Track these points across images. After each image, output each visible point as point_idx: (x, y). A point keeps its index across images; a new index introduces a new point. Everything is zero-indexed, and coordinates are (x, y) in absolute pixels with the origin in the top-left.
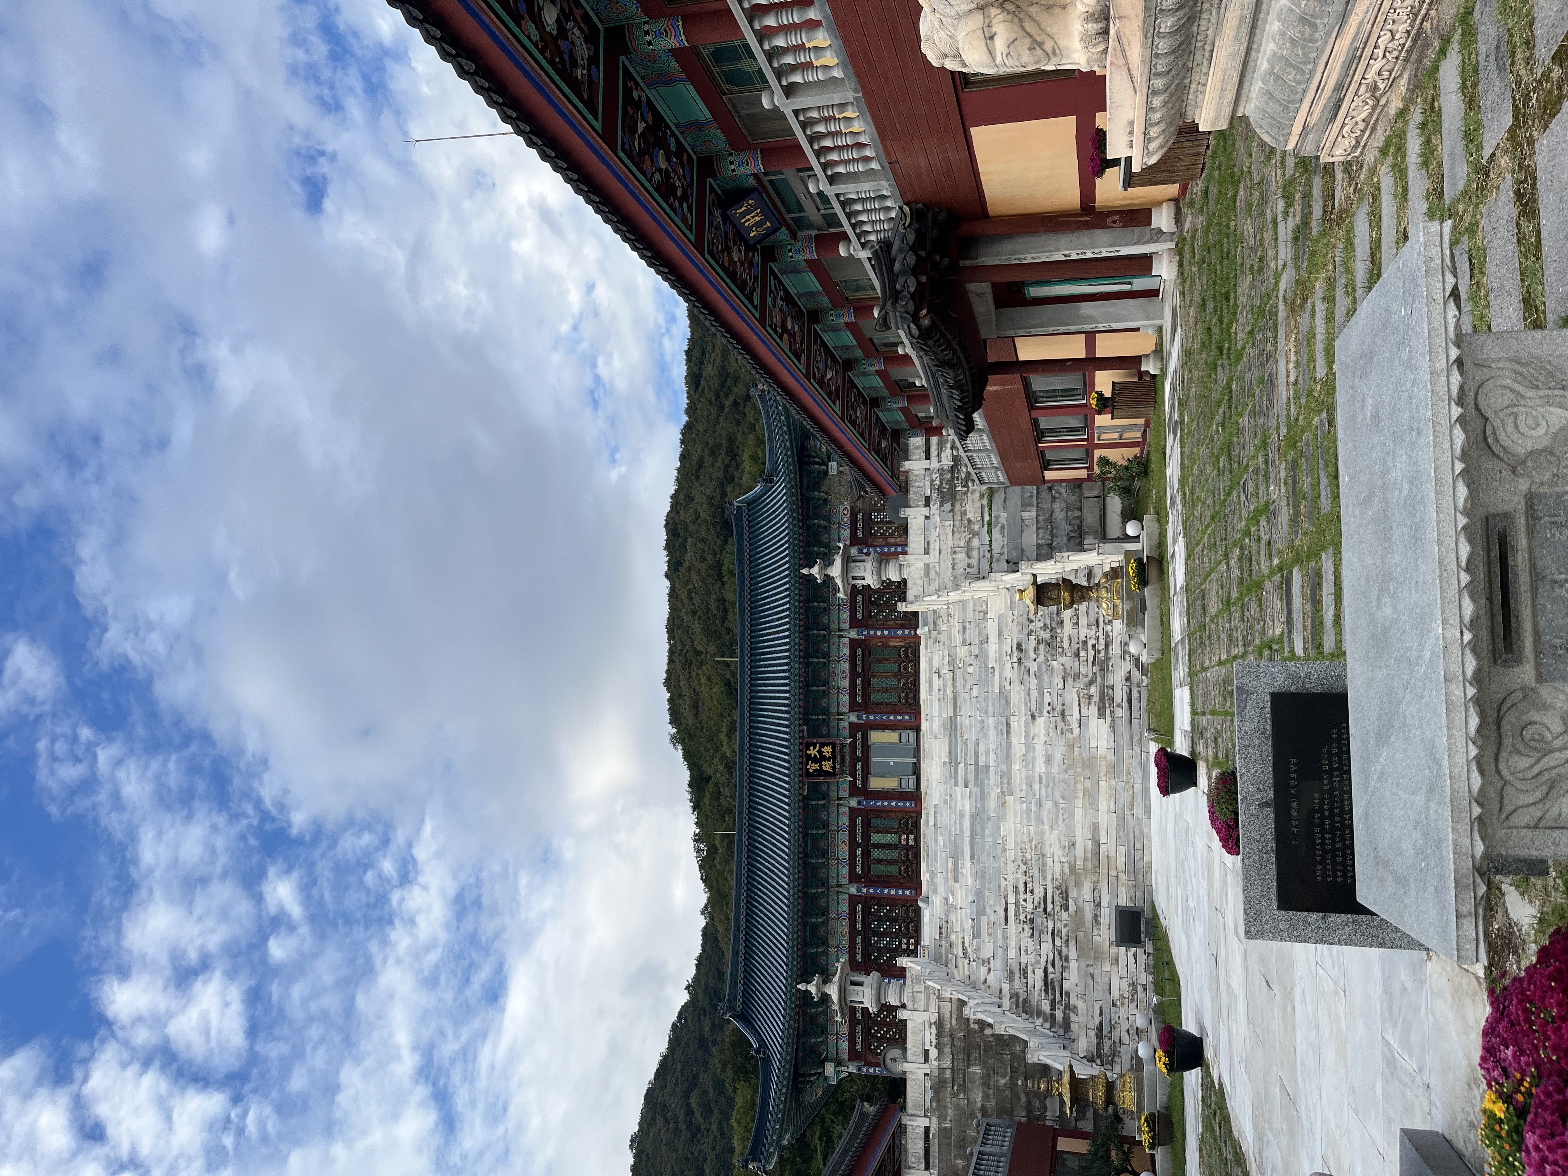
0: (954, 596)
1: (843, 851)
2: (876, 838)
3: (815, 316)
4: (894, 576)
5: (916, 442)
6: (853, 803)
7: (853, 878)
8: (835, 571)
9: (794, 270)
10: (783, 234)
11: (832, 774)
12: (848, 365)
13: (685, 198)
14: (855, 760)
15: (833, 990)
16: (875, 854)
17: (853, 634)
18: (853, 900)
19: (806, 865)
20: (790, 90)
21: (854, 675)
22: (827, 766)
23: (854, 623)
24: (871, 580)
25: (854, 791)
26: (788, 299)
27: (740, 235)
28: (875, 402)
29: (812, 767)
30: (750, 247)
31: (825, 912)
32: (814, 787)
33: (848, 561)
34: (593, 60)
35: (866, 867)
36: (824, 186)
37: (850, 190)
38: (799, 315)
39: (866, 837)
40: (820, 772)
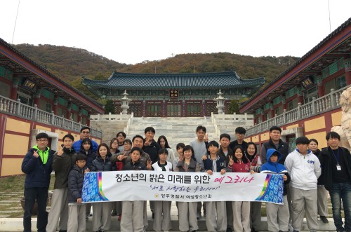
0: (216, 126)
1: (153, 99)
2: (156, 107)
3: (284, 95)
4: (219, 111)
5: (252, 116)
6: (164, 101)
7: (147, 101)
8: (220, 98)
9: (295, 91)
10: (303, 89)
11: (170, 96)
12: (272, 102)
13: (312, 69)
14: (174, 102)
15: (125, 98)
16: (152, 107)
17: (203, 101)
18: (142, 101)
19: (150, 90)
20: (334, 95)
21: (194, 101)
22: (172, 95)
23: (206, 101)
24: (218, 106)
25: (167, 101)
26: (288, 90)
27: (303, 80)
28: (263, 108)
29: (172, 92)
30: (300, 82)
31: (139, 95)
32: (167, 92)
33: (222, 100)
34: (342, 52)
35: (149, 105)
36: (314, 101)
37: (313, 106)
38: (284, 92)
39: (156, 104)
40: (171, 94)
